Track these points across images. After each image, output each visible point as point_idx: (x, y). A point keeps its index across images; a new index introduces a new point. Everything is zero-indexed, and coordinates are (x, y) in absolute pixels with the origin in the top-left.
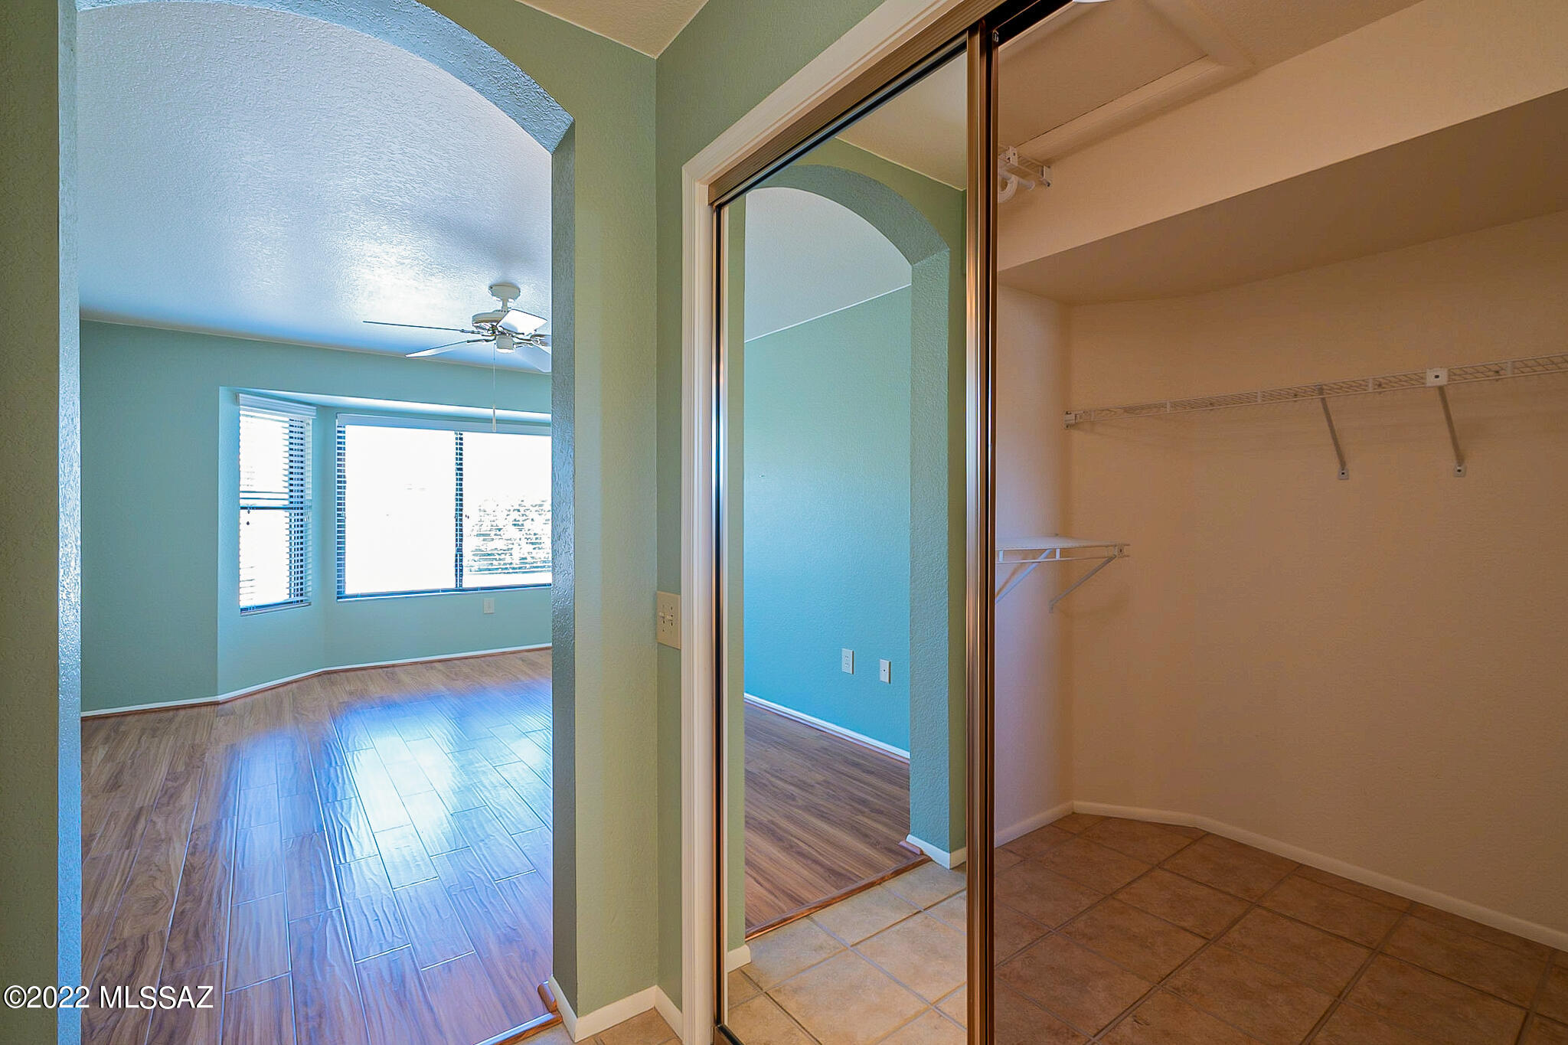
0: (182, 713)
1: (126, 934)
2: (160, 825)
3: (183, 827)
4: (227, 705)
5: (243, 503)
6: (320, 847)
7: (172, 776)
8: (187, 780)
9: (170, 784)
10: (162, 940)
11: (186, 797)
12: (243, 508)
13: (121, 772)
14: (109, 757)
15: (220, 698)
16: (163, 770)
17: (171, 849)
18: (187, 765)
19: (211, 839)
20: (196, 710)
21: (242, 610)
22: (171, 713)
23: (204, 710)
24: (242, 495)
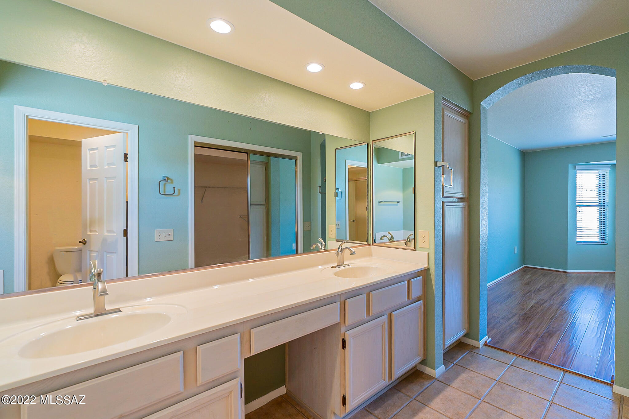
0: (555, 272)
1: (513, 312)
2: (533, 296)
3: (538, 298)
4: (570, 274)
5: (577, 204)
6: (571, 317)
7: (543, 287)
8: (545, 289)
9: (541, 288)
10: (520, 316)
11: (542, 292)
12: (577, 206)
13: (530, 282)
14: (530, 278)
15: (568, 271)
16: (541, 285)
17: (532, 301)
18: (548, 285)
19: (542, 303)
20: (560, 273)
21: (577, 242)
22: (552, 272)
23: (562, 273)
24: (577, 201)
